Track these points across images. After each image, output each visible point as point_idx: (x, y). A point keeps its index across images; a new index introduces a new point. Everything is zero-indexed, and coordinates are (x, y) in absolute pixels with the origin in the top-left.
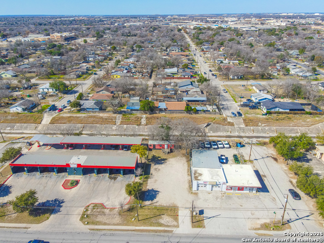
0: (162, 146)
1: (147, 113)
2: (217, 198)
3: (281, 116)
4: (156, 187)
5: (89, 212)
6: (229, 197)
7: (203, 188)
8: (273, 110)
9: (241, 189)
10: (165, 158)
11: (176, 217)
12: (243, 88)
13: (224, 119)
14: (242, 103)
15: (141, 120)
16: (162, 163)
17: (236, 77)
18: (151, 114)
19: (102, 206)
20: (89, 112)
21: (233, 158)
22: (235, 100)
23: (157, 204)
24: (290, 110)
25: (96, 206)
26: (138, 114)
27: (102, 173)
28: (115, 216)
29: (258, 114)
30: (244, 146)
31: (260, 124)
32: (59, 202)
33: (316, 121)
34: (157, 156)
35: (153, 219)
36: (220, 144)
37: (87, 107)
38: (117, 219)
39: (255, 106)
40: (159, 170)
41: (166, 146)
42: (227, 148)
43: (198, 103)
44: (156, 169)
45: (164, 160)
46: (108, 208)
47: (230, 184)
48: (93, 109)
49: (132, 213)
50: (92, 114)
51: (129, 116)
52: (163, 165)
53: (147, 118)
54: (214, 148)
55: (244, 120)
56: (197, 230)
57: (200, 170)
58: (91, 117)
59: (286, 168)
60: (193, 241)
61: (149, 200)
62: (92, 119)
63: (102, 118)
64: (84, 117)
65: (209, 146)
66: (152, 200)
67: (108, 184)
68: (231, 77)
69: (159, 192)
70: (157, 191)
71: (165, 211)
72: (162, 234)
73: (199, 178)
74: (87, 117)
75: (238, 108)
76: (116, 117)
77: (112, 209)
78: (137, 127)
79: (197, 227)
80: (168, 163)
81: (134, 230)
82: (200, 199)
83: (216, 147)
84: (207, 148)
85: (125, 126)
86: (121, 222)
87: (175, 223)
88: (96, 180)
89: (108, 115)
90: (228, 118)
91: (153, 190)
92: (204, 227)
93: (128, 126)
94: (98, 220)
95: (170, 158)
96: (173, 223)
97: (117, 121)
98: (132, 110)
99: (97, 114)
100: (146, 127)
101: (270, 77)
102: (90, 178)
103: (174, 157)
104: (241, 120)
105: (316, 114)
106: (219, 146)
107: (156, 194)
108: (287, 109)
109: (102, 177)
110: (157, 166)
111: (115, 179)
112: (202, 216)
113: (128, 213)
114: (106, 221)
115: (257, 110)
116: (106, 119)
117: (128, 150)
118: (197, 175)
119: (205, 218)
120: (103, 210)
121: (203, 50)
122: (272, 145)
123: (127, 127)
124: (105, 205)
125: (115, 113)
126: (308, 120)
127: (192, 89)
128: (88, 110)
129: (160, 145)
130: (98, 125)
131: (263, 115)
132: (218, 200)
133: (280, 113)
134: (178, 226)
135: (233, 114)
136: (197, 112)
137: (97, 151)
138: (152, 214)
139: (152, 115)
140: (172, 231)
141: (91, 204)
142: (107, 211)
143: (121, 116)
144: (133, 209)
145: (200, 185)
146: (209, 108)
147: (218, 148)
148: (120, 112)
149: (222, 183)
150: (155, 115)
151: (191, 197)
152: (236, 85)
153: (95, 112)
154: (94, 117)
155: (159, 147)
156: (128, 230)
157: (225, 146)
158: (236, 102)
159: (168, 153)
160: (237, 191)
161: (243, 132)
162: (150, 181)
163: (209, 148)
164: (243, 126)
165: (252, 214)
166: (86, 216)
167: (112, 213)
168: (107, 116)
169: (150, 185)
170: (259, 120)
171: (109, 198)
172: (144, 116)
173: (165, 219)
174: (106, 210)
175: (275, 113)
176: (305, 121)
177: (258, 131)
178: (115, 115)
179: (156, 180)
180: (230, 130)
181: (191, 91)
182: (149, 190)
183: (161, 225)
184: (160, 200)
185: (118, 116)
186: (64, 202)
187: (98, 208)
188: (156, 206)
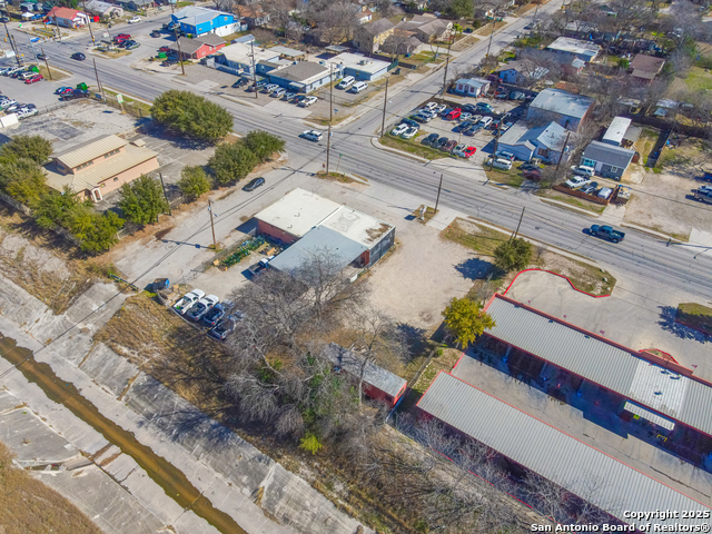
4: (458, 278)
11: (453, 226)
19: (574, 284)
23: (471, 251)
25: (588, 290)
46: (563, 276)
61: (483, 261)
66: (477, 260)
69: (456, 267)
70: (458, 270)
91: (466, 275)
107: (464, 265)
112: (414, 215)
120: (573, 277)
134: (459, 218)
140: (470, 217)
141: (595, 296)
142: (566, 272)
162: (461, 295)
167: (557, 267)
169: (465, 286)
174: (568, 275)
179: (446, 292)
182: (473, 279)
184: (462, 254)
186: (661, 323)
187: (583, 284)
188: (475, 249)
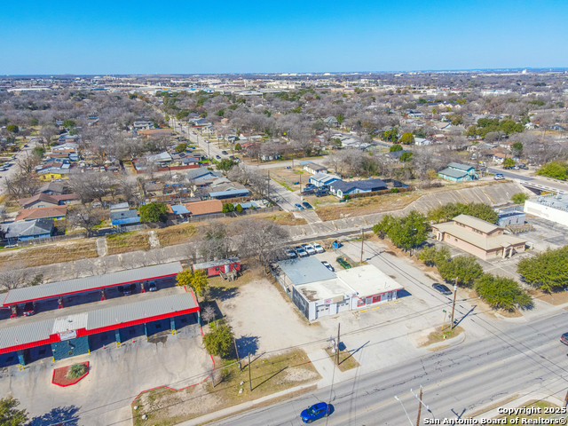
0: (219, 269)
1: (155, 227)
2: (351, 321)
3: (364, 200)
4: (246, 333)
5: (146, 408)
6: (366, 315)
7: (326, 312)
8: (351, 193)
9: (376, 299)
10: (233, 287)
11: (308, 365)
12: (289, 171)
13: (289, 216)
14: (303, 191)
15: (147, 239)
16: (233, 296)
17: (271, 158)
18: (163, 227)
19: (167, 389)
20: (27, 242)
21: (337, 264)
22: (288, 189)
23: (267, 356)
24: (373, 189)
25: (153, 394)
26: (139, 231)
27: (130, 338)
28: (203, 397)
29: (333, 202)
30: (342, 246)
31: (342, 215)
32: (66, 412)
33: (408, 200)
34: (217, 286)
35: (273, 380)
36: (309, 248)
37: (22, 234)
38: (211, 401)
39: (323, 192)
40: (234, 306)
41: (226, 268)
42: (320, 252)
43: (236, 199)
44: (228, 307)
45: (233, 290)
46: (181, 390)
47: (363, 294)
48: (35, 236)
49: (232, 383)
50: (35, 246)
51: (122, 236)
52: (236, 298)
53: (159, 235)
54: (303, 256)
55: (318, 213)
56: (351, 373)
57: (310, 287)
58: (37, 251)
59: (412, 261)
60: (355, 388)
61: (248, 355)
62: (41, 256)
63: (63, 249)
64: (20, 254)
65: (294, 254)
66: (254, 353)
67: (155, 351)
68: (264, 158)
69: (256, 337)
70: (253, 338)
71: (286, 363)
72: (302, 396)
73: (315, 297)
74: (25, 254)
75: (302, 198)
76: (94, 243)
77: (190, 389)
78: (145, 253)
79: (349, 368)
80: (242, 292)
81: (252, 408)
82: (327, 329)
83: (305, 253)
84: (292, 257)
85: (120, 255)
86: (220, 403)
87: (314, 374)
88: (125, 352)
89: (75, 242)
90: (294, 213)
91: (244, 338)
92: (359, 365)
93: (126, 254)
94: (173, 415)
95: (241, 285)
96: (310, 375)
97: (99, 249)
98: (122, 226)
99: (47, 244)
100: (163, 250)
101: (318, 154)
102: (109, 351)
103: (247, 281)
104: (312, 213)
105: (404, 191)
106: (309, 251)
107: (255, 342)
108: (369, 189)
109: (133, 344)
110: (227, 302)
111: (163, 340)
112: (345, 351)
113: (225, 385)
114: (191, 412)
115: (328, 197)
116: (75, 250)
117: (158, 289)
118: (309, 294)
119: (351, 353)
120: (173, 395)
121: (193, 125)
122: (376, 237)
123: (124, 257)
124: (171, 386)
125: (90, 236)
126: (398, 200)
127: (214, 179)
128: (23, 239)
129: (216, 268)
130: (59, 265)
131: (341, 201)
132: (354, 323)
133: (362, 195)
134: (318, 377)
135: (300, 206)
136: (243, 211)
137: (92, 304)
138: (267, 372)
139: (166, 229)
140: (315, 388)
141: (142, 393)
142: (183, 395)
143: (105, 239)
144: (228, 376)
145: (319, 309)
146: (258, 204)
147: (308, 255)
148: (101, 234)
149: (351, 296)
150: (171, 228)
151: (312, 331)
152: (277, 169)
153: (43, 241)
154: (44, 250)
155: (214, 273)
156: (243, 411)
157: (318, 249)
158: (293, 191)
159: (235, 277)
160: (372, 304)
161: (323, 230)
163: (294, 257)
164: (319, 221)
165: (410, 328)
166: (144, 417)
167: (193, 394)
168: (76, 245)
169: (238, 334)
170: (339, 210)
171: (172, 374)
172: (152, 232)
173: (294, 373)
174: (178, 394)
175: (356, 196)
176: (395, 202)
177: (343, 226)
178: (91, 240)
179: (240, 323)
180: (303, 230)
181: (215, 182)
183: (292, 384)
184: (267, 349)
185: (98, 240)
186: (77, 410)
187: (161, 396)
188: (266, 360)
